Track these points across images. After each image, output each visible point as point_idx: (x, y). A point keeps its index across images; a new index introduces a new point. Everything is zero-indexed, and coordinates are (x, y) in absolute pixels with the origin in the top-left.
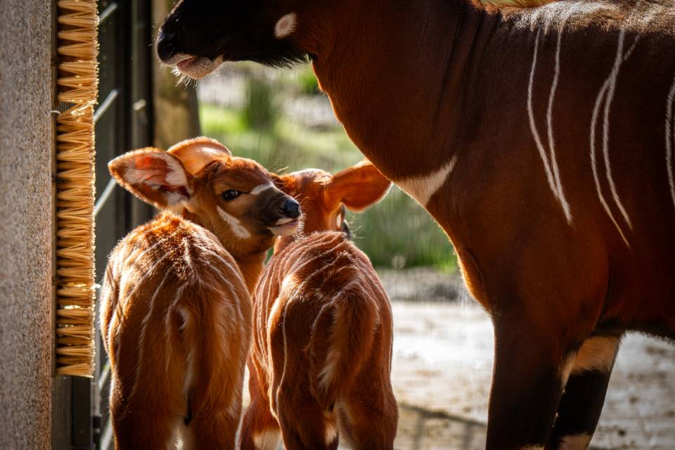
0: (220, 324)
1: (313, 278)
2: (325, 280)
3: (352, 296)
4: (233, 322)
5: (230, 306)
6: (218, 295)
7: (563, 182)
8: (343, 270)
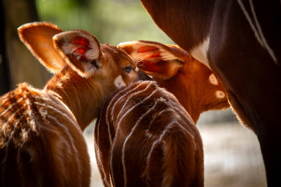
0: (59, 155)
1: (142, 121)
2: (151, 122)
3: (175, 133)
4: (69, 154)
5: (66, 142)
6: (55, 135)
7: (265, 36)
8: (163, 113)
